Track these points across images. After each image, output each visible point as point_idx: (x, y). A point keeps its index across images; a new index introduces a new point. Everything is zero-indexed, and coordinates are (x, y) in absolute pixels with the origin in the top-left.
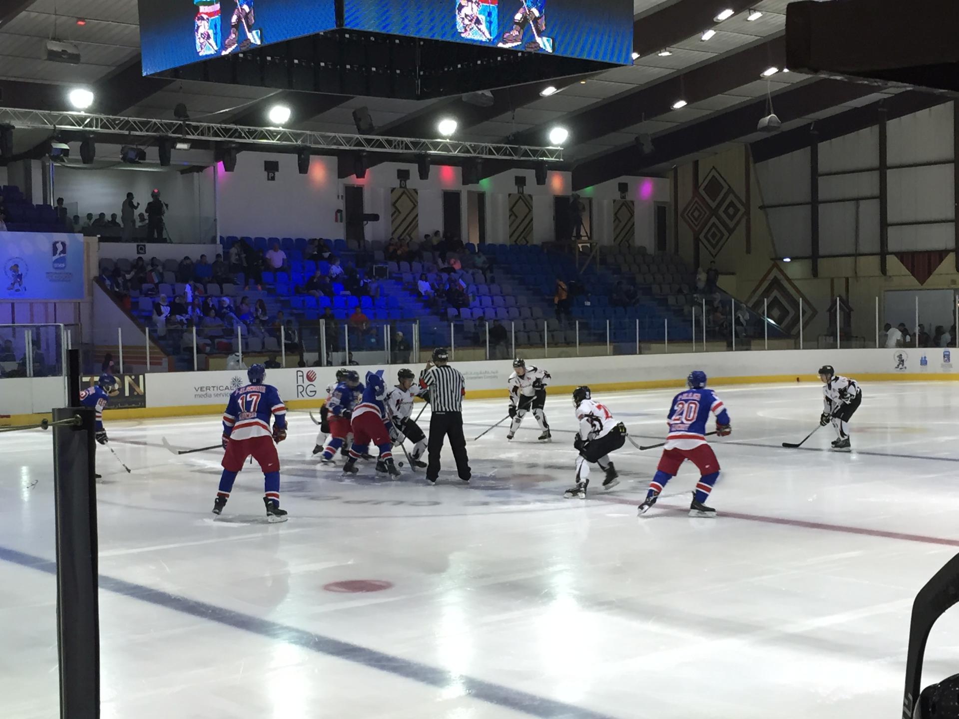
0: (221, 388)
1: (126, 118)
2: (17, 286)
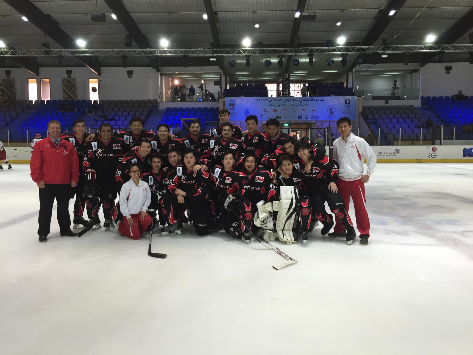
0: (390, 153)
1: (359, 47)
2: (331, 115)
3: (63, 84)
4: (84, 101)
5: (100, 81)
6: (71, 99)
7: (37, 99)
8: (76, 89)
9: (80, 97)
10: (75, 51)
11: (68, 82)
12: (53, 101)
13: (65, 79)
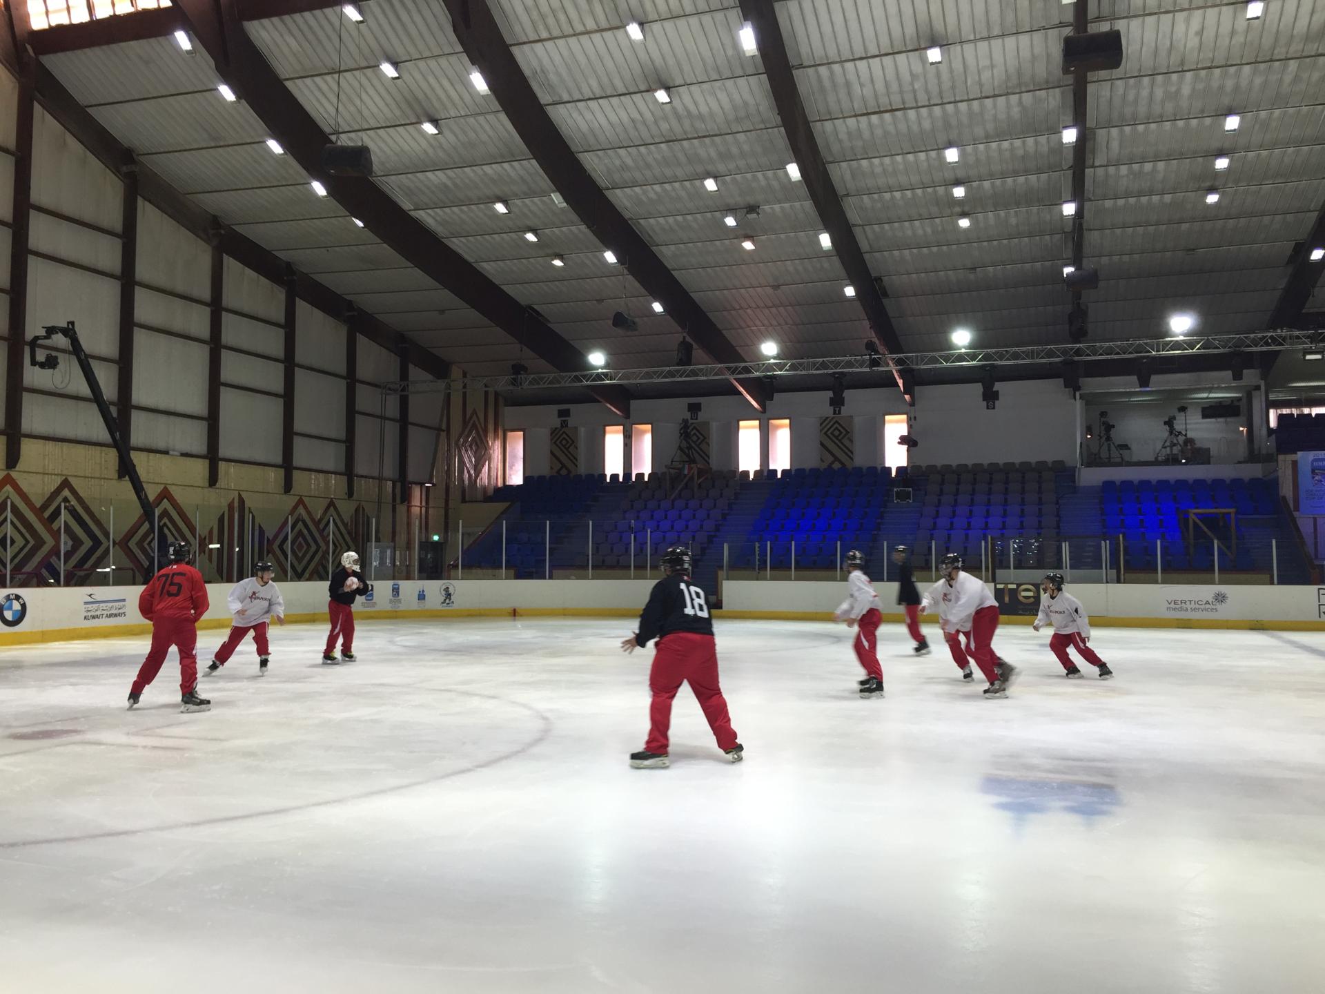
3: (821, 431)
4: (872, 470)
5: (912, 419)
6: (840, 466)
7: (758, 468)
8: (851, 441)
9: (860, 460)
10: (941, 357)
11: (834, 424)
12: (797, 470)
13: (827, 418)
